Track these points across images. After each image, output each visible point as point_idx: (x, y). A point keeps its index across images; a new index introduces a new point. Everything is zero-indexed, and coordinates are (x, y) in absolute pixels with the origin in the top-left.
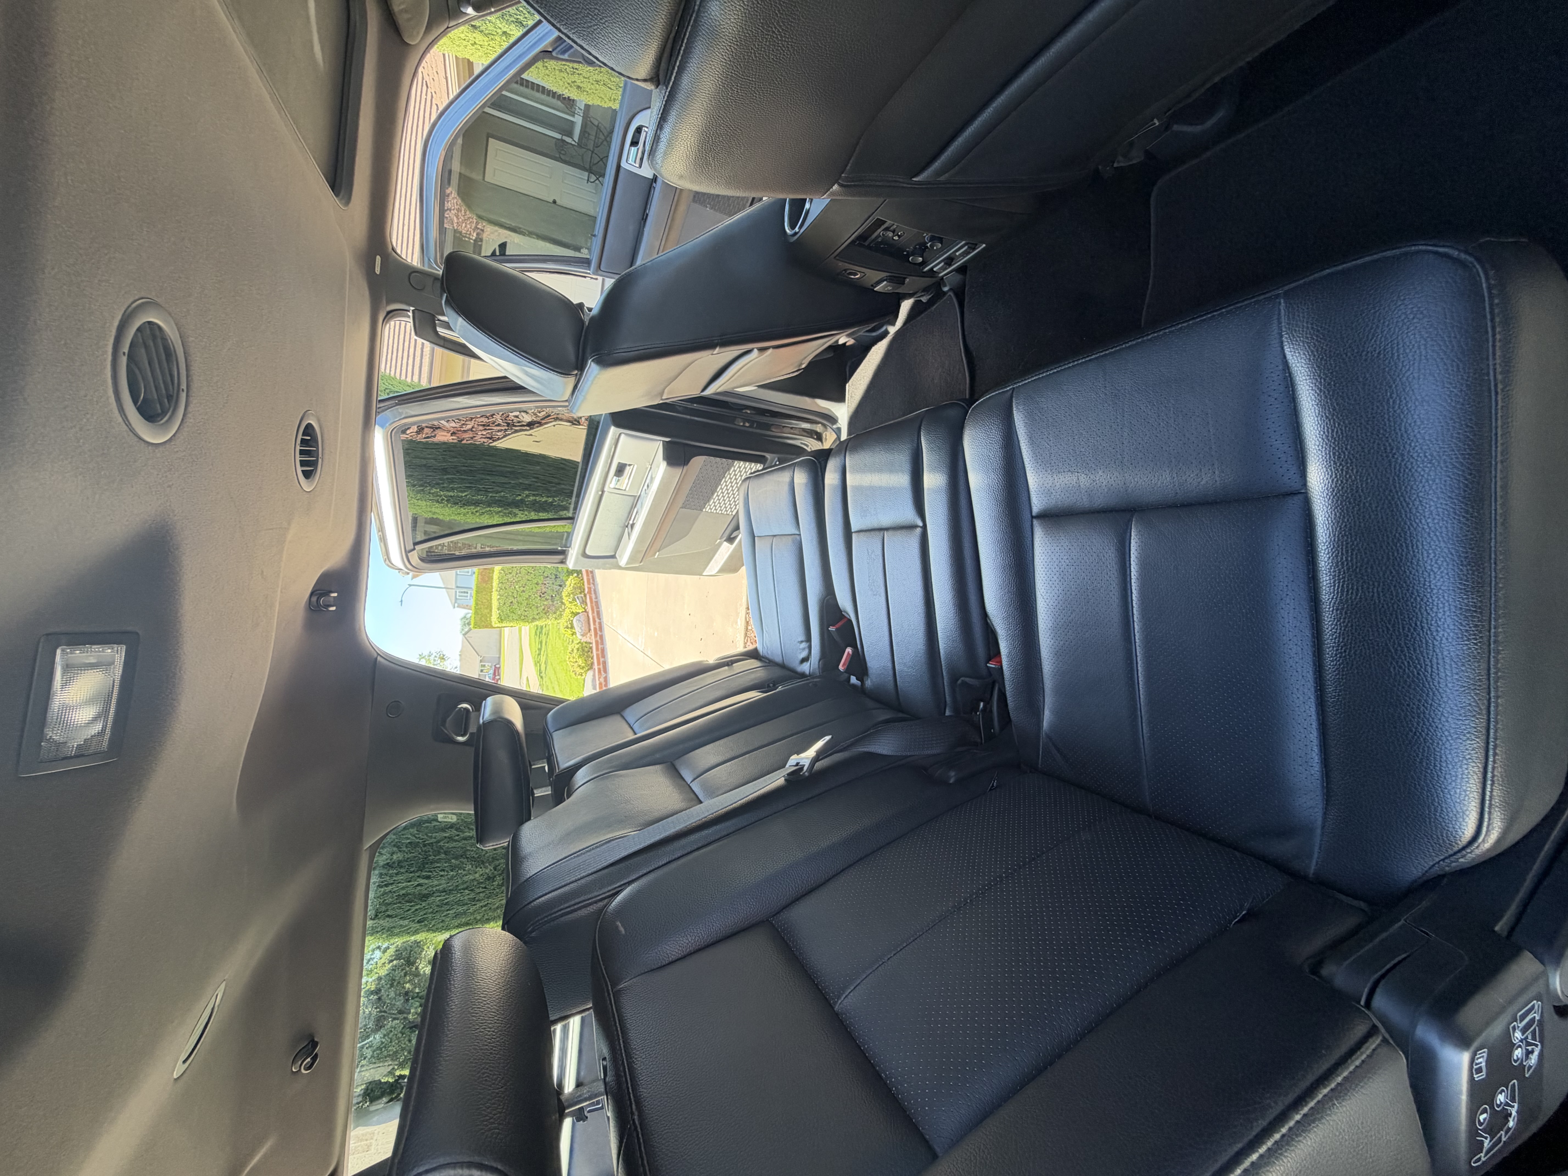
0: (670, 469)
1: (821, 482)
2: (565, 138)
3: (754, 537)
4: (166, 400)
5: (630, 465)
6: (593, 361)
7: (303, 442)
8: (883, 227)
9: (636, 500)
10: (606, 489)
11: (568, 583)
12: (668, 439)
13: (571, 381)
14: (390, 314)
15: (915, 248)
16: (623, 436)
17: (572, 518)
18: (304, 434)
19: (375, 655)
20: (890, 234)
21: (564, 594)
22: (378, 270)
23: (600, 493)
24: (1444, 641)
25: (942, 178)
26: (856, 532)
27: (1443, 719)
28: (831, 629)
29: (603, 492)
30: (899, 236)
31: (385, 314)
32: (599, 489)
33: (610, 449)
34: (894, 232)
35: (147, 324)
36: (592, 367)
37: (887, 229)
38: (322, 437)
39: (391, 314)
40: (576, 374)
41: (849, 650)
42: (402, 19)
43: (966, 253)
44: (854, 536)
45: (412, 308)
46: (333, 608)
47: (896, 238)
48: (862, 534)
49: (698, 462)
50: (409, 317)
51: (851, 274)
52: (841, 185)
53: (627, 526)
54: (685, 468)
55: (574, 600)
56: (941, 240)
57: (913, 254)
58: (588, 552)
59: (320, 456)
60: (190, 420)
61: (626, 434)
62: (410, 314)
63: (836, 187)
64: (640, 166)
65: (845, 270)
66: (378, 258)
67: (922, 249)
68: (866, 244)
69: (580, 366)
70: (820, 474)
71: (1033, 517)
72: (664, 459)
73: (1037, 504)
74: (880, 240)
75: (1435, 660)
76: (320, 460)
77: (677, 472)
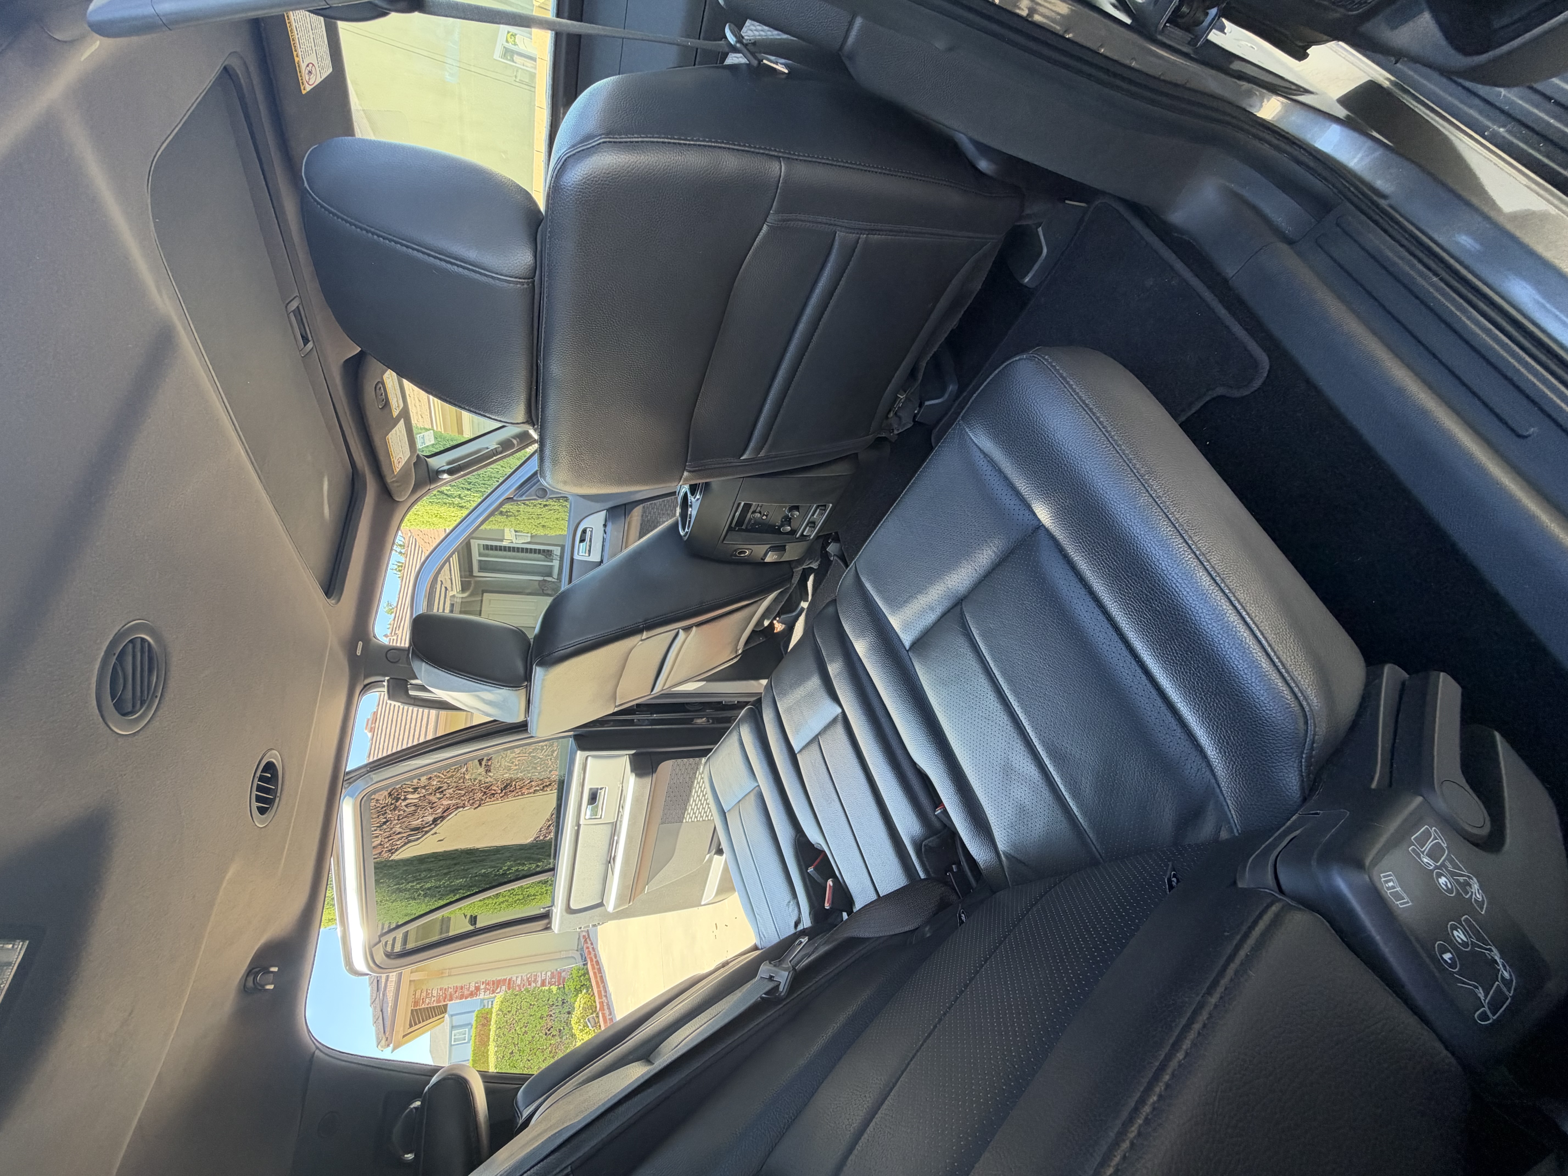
0: (637, 779)
1: (761, 723)
2: (546, 578)
3: (725, 813)
4: (139, 702)
5: (601, 789)
6: (536, 665)
7: (261, 779)
8: (751, 510)
9: (614, 828)
10: (581, 823)
11: (577, 1005)
12: (633, 752)
13: (522, 692)
14: (366, 687)
15: (782, 521)
16: (589, 758)
17: (553, 869)
18: (263, 771)
19: (314, 1047)
20: (759, 515)
21: (574, 1020)
22: (359, 653)
23: (576, 828)
24: (1169, 568)
25: (762, 454)
26: (798, 753)
27: (1210, 627)
28: (810, 870)
29: (579, 826)
30: (767, 516)
31: (362, 686)
32: (574, 824)
33: (579, 776)
34: (760, 513)
35: (139, 640)
36: (538, 672)
37: (754, 512)
38: (283, 777)
39: (368, 687)
40: (527, 686)
41: (830, 882)
42: (393, 487)
43: (822, 514)
44: (798, 756)
45: (387, 678)
46: (271, 987)
47: (764, 517)
48: (804, 752)
49: (667, 767)
50: (384, 686)
51: (740, 553)
52: (689, 471)
53: (610, 862)
54: (654, 775)
55: (586, 1026)
56: (797, 508)
57: (782, 525)
58: (573, 906)
59: (278, 794)
60: (156, 723)
61: (594, 757)
62: (385, 684)
63: (686, 474)
64: (589, 555)
65: (735, 551)
66: (360, 644)
67: (788, 520)
68: (744, 527)
69: (528, 677)
70: (759, 716)
71: (907, 651)
72: (632, 771)
73: (907, 640)
74: (753, 522)
75: (1174, 586)
76: (277, 799)
77: (647, 781)
